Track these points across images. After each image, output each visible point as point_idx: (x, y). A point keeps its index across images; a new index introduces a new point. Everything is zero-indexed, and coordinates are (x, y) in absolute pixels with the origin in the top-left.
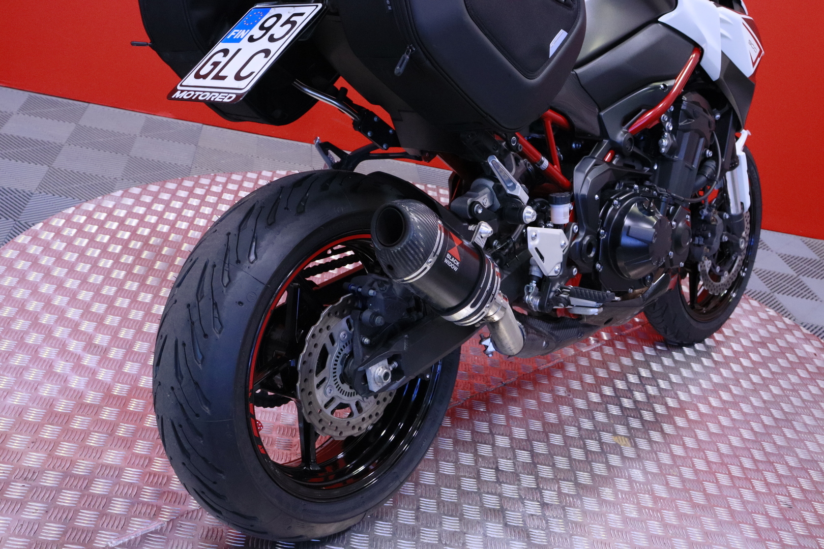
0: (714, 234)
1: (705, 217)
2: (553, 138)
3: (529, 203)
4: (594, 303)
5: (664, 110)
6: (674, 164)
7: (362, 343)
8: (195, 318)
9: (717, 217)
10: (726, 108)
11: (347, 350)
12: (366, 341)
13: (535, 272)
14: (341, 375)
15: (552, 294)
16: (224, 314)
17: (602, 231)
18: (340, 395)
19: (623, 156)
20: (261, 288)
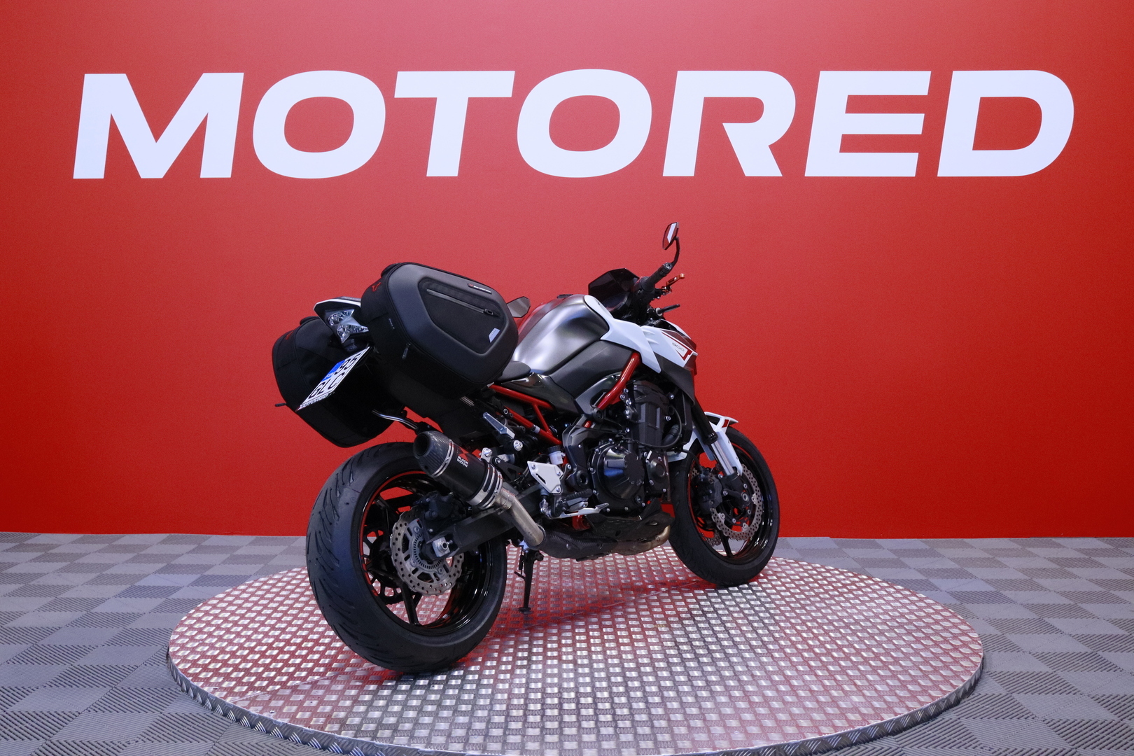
0: (714, 491)
1: (704, 479)
2: (542, 418)
3: (516, 438)
4: (580, 499)
5: (620, 391)
6: (640, 426)
7: (429, 532)
8: (324, 516)
9: (714, 478)
10: (676, 390)
11: (421, 539)
12: (431, 530)
13: (543, 493)
14: (419, 554)
15: (557, 504)
16: (339, 511)
17: (591, 469)
18: (422, 567)
19: (597, 423)
20: (358, 495)
